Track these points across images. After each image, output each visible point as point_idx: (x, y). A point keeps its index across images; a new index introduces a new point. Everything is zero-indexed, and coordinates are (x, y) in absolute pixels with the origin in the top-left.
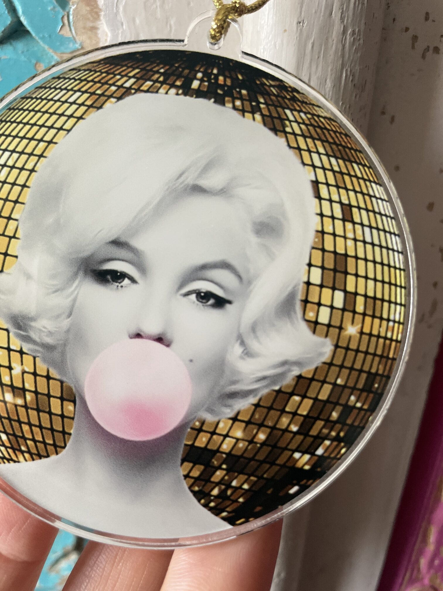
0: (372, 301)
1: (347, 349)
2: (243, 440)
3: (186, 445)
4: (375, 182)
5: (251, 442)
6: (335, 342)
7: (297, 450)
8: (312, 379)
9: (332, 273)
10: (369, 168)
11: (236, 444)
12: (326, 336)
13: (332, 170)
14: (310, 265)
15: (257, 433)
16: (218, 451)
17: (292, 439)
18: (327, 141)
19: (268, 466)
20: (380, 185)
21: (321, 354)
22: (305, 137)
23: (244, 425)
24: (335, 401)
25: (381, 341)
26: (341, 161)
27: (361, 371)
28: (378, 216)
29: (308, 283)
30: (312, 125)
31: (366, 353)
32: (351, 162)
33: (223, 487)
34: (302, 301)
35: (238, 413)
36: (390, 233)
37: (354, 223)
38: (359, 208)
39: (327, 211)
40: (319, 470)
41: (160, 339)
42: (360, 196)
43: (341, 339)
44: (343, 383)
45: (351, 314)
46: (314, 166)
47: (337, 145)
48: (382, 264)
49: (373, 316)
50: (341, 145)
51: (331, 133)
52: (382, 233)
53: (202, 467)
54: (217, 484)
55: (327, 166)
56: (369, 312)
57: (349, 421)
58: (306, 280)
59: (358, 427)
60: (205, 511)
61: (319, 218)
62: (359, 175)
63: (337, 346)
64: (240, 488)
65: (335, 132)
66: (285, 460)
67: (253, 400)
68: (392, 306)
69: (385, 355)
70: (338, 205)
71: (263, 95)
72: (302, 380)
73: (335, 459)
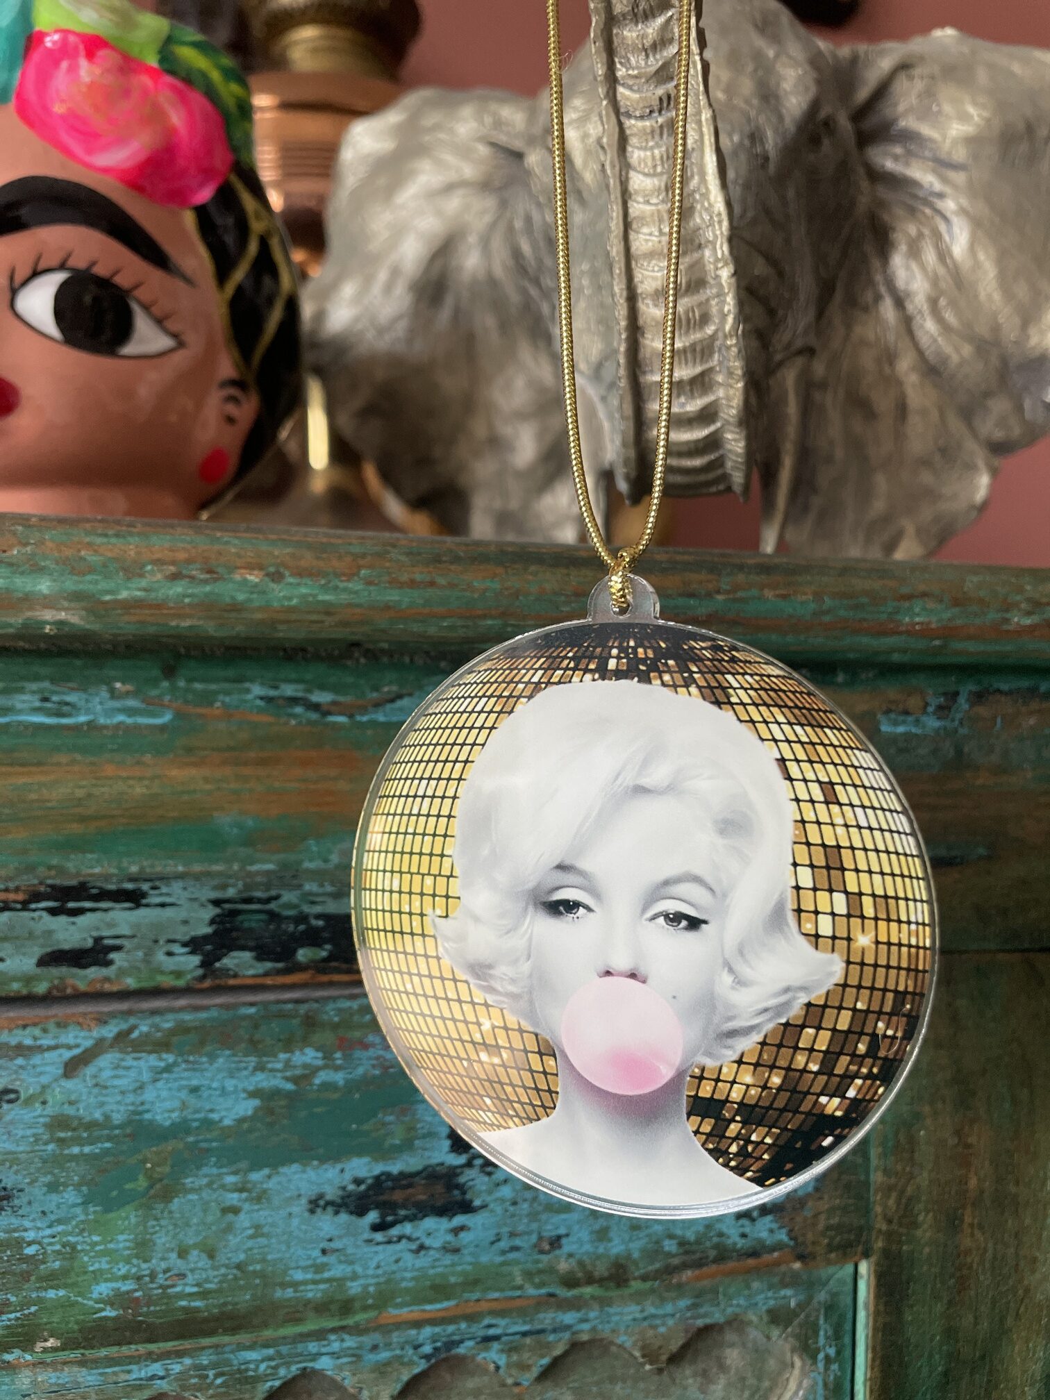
0: (883, 900)
1: (862, 964)
2: (754, 1086)
3: (689, 1095)
4: (858, 749)
5: (764, 1087)
7: (822, 1094)
8: (825, 1006)
9: (824, 871)
10: (845, 730)
11: (747, 1091)
12: (833, 951)
13: (799, 742)
14: (795, 865)
15: (769, 1077)
16: (727, 1100)
17: (814, 1080)
18: (786, 706)
19: (790, 1114)
20: (865, 750)
21: (831, 974)
22: (757, 705)
23: (751, 1068)
24: (858, 1030)
26: (808, 729)
27: (885, 990)
28: (870, 792)
29: (797, 888)
30: (762, 689)
31: (888, 967)
32: (822, 727)
33: (742, 1142)
34: (794, 911)
36: (891, 811)
37: (841, 805)
38: (844, 785)
39: (803, 795)
40: (854, 1115)
41: (633, 975)
42: (841, 769)
43: (852, 953)
44: (865, 1008)
45: (859, 921)
46: (775, 741)
47: (800, 709)
48: (888, 852)
49: (889, 920)
50: (805, 708)
52: (879, 813)
53: (713, 1120)
54: (734, 1139)
55: (793, 738)
56: (882, 915)
57: (882, 1054)
59: (895, 1059)
60: (726, 1171)
61: (795, 803)
62: (836, 743)
63: (848, 962)
64: (762, 1142)
65: (793, 693)
66: (810, 1107)
67: (758, 1037)
68: (911, 903)
69: (913, 967)
70: (816, 785)
71: (694, 662)
72: (812, 1009)
73: (872, 1100)
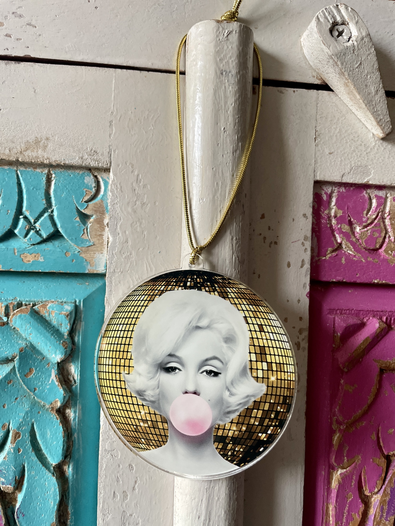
0: (279, 365)
1: (272, 387)
2: (237, 431)
3: (214, 435)
4: (270, 313)
5: (240, 431)
6: (267, 385)
7: (260, 433)
8: (260, 402)
9: (260, 355)
10: (266, 307)
11: (234, 433)
12: (263, 382)
13: (251, 311)
14: (250, 353)
15: (242, 427)
16: (227, 436)
17: (257, 428)
18: (247, 299)
19: (249, 440)
20: (273, 314)
21: (262, 391)
22: (237, 298)
23: (236, 424)
24: (271, 410)
25: (286, 381)
26: (254, 306)
27: (280, 396)
28: (274, 328)
29: (251, 361)
30: (239, 293)
31: (281, 387)
32: (258, 306)
33: (232, 451)
34: (250, 369)
35: (233, 420)
36: (281, 334)
37: (265, 332)
38: (266, 325)
39: (252, 329)
40: (270, 440)
41: (195, 393)
42: (265, 320)
43: (269, 383)
44: (273, 402)
45: (271, 372)
46: (243, 310)
47: (251, 300)
48: (280, 348)
49: (281, 371)
50: (253, 299)
51: (248, 295)
52: (277, 335)
53: (222, 444)
54: (230, 450)
55: (249, 309)
56: (279, 370)
57: (279, 418)
58: (250, 359)
59: (283, 419)
60: (227, 461)
61: (250, 332)
62: (263, 311)
63: (268, 386)
64: (239, 450)
65: (249, 294)
66: (255, 437)
67: (238, 413)
68: (288, 366)
69: (289, 387)
70: (257, 325)
71: (216, 284)
72: (256, 403)
73: (276, 434)
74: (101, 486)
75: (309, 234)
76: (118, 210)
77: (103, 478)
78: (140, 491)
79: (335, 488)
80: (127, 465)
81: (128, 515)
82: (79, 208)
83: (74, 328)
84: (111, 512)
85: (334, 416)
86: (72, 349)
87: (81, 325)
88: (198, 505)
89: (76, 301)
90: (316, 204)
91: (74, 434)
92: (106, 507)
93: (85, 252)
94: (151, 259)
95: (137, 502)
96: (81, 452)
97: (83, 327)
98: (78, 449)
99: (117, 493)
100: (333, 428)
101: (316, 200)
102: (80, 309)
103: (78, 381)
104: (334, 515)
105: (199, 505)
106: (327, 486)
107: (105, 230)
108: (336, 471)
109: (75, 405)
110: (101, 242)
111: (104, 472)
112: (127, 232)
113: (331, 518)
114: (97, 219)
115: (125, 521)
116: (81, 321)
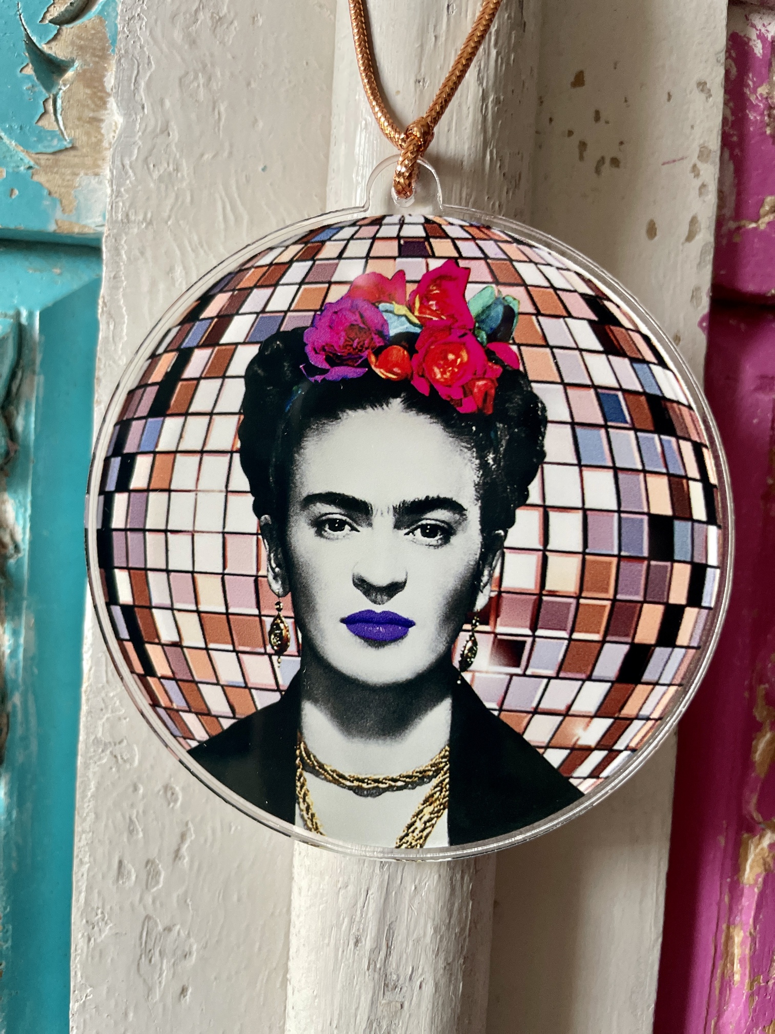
74: (83, 842)
75: (714, 143)
76: (143, 35)
77: (88, 819)
78: (196, 864)
79: (752, 882)
80: (159, 786)
81: (160, 928)
82: (34, 39)
83: (14, 389)
84: (109, 918)
85: (761, 682)
86: (7, 453)
87: (35, 383)
88: (355, 904)
89: (18, 314)
90: (733, 64)
91: (12, 693)
92: (96, 902)
93: (47, 169)
94: (238, 188)
95: (186, 893)
96: (34, 746)
97: (41, 390)
98: (25, 738)
99: (128, 866)
100: (755, 717)
101: (734, 55)
102: (32, 336)
103: (25, 546)
104: (747, 957)
105: (360, 904)
106: (732, 877)
107: (108, 106)
108: (758, 837)
109: (16, 612)
110: (94, 140)
111: (92, 804)
112: (168, 104)
113: (737, 967)
114: (85, 71)
115: (149, 947)
116: (34, 372)
